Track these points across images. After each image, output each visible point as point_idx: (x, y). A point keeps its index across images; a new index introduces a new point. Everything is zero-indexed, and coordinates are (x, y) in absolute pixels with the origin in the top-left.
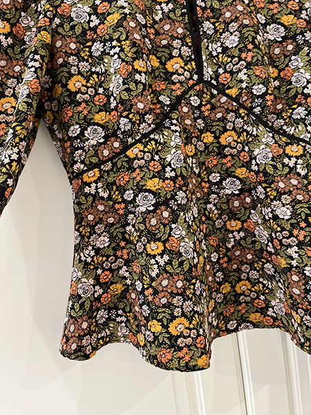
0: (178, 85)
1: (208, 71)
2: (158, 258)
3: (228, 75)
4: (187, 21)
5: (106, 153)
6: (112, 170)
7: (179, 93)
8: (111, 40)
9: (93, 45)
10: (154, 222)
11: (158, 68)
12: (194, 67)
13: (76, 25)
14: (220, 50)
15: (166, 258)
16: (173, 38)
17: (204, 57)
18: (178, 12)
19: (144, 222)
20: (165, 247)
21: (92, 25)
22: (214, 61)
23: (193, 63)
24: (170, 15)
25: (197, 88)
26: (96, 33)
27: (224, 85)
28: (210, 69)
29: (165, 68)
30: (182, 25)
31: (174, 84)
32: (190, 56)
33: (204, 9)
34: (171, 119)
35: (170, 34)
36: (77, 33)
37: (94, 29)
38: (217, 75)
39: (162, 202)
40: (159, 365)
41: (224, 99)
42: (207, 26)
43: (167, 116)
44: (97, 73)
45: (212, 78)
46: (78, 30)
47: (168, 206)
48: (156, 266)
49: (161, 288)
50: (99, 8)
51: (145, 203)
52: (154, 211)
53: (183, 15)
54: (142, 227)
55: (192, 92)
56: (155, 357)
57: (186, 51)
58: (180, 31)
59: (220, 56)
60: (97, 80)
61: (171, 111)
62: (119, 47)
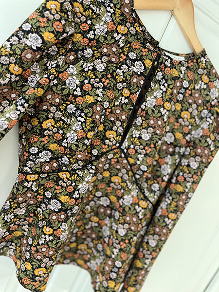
0: (106, 146)
1: (126, 144)
2: (47, 236)
3: (134, 151)
4: (130, 114)
5: (47, 168)
6: (45, 178)
7: (105, 151)
8: (82, 111)
9: (70, 104)
10: (54, 217)
11: (101, 131)
12: (120, 139)
13: (66, 88)
14: (138, 136)
15: (51, 238)
16: (118, 119)
17: (127, 136)
18: (129, 107)
19: (49, 214)
20: (53, 233)
21: (75, 93)
22: (132, 140)
23: (120, 137)
24: (123, 106)
25: (115, 151)
26: (75, 99)
27: (129, 154)
28: (127, 143)
29: (105, 133)
30: (126, 115)
31: (105, 144)
32: (121, 133)
33: (143, 110)
34: (93, 165)
35: (118, 116)
36: (64, 94)
37: (76, 97)
38: (129, 147)
39: (64, 209)
40: (22, 283)
41: (125, 161)
42: (139, 120)
43: (91, 163)
44: (64, 122)
45: (125, 148)
46: (66, 92)
47: (66, 213)
48: (44, 239)
49: (40, 251)
50: (85, 85)
51: (55, 206)
52: (57, 212)
53: (130, 109)
54: (47, 216)
55: (111, 152)
56: (21, 279)
57: (121, 130)
58: (124, 117)
59: (136, 139)
60: (61, 125)
61: (94, 160)
62: (84, 119)
